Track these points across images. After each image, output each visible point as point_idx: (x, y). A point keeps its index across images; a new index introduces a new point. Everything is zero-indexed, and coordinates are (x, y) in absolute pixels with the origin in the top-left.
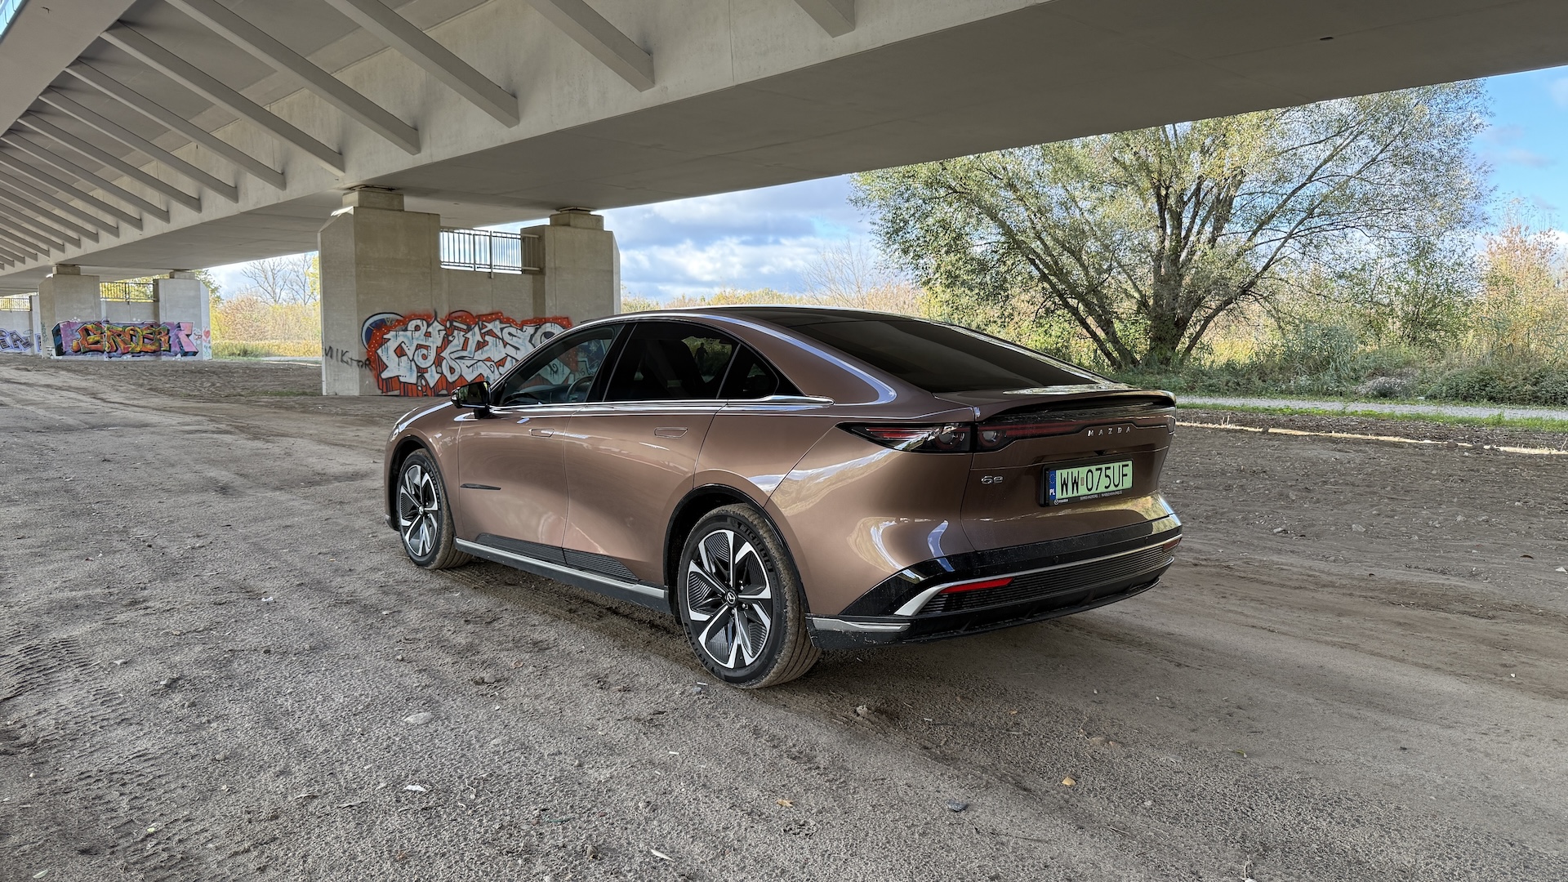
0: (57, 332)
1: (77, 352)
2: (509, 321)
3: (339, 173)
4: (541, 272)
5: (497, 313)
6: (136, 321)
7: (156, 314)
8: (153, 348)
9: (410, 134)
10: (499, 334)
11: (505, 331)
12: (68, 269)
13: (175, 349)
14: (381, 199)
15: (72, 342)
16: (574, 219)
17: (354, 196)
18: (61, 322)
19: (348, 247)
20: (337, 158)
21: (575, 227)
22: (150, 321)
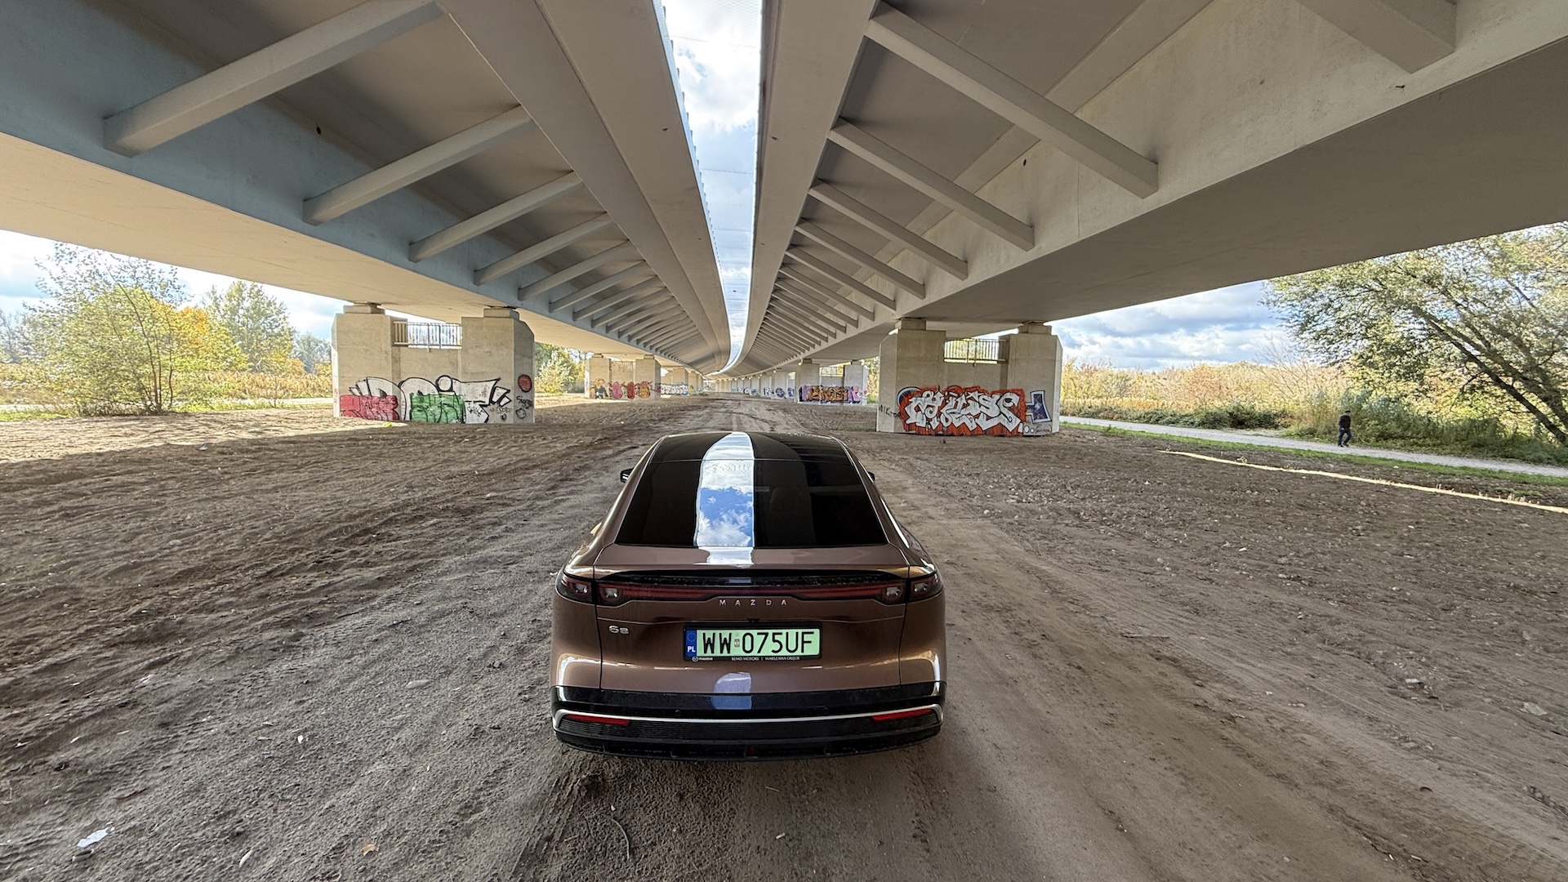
0: (801, 391)
1: (808, 400)
2: (984, 392)
3: (894, 312)
4: (1007, 362)
5: (976, 388)
6: (834, 386)
7: (843, 383)
8: (839, 399)
9: (920, 289)
10: (977, 400)
11: (981, 397)
12: (807, 361)
13: (850, 399)
14: (913, 324)
15: (806, 396)
16: (1031, 329)
17: (900, 323)
18: (802, 386)
19: (894, 351)
20: (892, 304)
21: (1034, 334)
22: (840, 386)
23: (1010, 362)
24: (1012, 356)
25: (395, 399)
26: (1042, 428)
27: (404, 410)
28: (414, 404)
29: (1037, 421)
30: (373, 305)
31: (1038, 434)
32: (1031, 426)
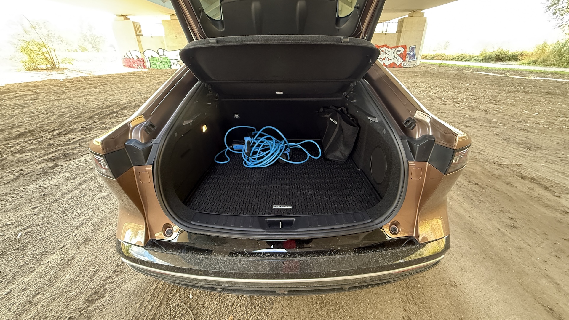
2: (388, 47)
4: (401, 32)
5: (385, 45)
10: (385, 51)
11: (387, 50)
16: (415, 14)
21: (415, 17)
23: (402, 32)
24: (404, 29)
25: (143, 59)
26: (412, 63)
27: (147, 64)
28: (151, 61)
29: (410, 60)
30: (124, 16)
31: (410, 66)
32: (408, 63)
